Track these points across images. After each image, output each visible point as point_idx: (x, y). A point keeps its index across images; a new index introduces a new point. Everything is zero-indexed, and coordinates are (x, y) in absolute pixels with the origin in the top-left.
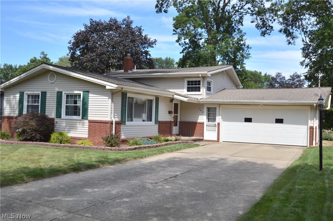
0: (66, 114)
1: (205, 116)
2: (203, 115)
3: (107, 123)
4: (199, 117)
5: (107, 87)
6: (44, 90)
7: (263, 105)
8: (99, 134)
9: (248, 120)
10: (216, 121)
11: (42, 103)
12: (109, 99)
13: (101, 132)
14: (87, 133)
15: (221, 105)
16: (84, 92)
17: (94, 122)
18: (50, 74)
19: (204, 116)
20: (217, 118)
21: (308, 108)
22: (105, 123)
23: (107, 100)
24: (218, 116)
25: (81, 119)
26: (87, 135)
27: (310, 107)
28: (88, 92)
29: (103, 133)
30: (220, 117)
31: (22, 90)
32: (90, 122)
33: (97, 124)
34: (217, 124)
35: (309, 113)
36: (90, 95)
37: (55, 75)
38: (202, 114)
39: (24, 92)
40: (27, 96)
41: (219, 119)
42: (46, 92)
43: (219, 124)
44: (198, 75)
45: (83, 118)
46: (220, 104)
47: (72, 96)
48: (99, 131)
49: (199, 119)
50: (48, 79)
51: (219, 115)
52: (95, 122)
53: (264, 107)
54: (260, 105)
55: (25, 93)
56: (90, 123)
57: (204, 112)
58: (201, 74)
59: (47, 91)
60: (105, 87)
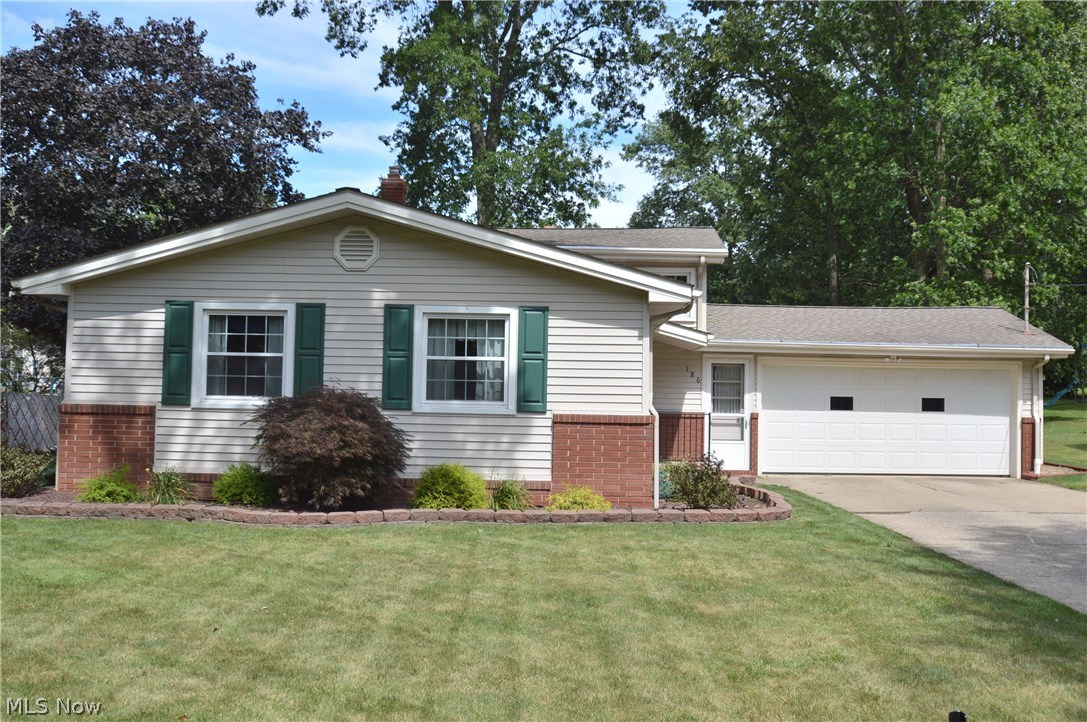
0: (431, 395)
1: (707, 391)
2: (701, 389)
3: (641, 425)
4: (687, 396)
5: (654, 297)
6: (307, 298)
7: (898, 358)
8: (605, 465)
9: (842, 404)
10: (743, 407)
11: (300, 351)
12: (640, 337)
13: (613, 460)
14: (549, 464)
15: (759, 358)
16: (523, 309)
17: (583, 423)
18: (345, 232)
19: (703, 392)
20: (748, 398)
21: (1017, 367)
22: (630, 425)
23: (635, 341)
24: (749, 392)
25: (514, 412)
26: (549, 472)
27: (1020, 363)
28: (545, 310)
29: (623, 460)
30: (759, 395)
31: (181, 294)
32: (559, 422)
33: (594, 429)
34: (747, 418)
35: (1020, 382)
36: (551, 323)
37: (373, 238)
38: (698, 385)
39: (193, 302)
40: (206, 320)
41: (752, 401)
42: (320, 309)
43: (754, 418)
44: (696, 259)
45: (521, 409)
46: (756, 355)
47: (456, 324)
48: (605, 454)
49: (685, 402)
50: (337, 254)
51: (756, 390)
52: (586, 421)
53: (900, 364)
54: (889, 357)
55: (198, 307)
56: (559, 428)
57: (704, 381)
58: (706, 257)
59: (328, 303)
60: (646, 294)
